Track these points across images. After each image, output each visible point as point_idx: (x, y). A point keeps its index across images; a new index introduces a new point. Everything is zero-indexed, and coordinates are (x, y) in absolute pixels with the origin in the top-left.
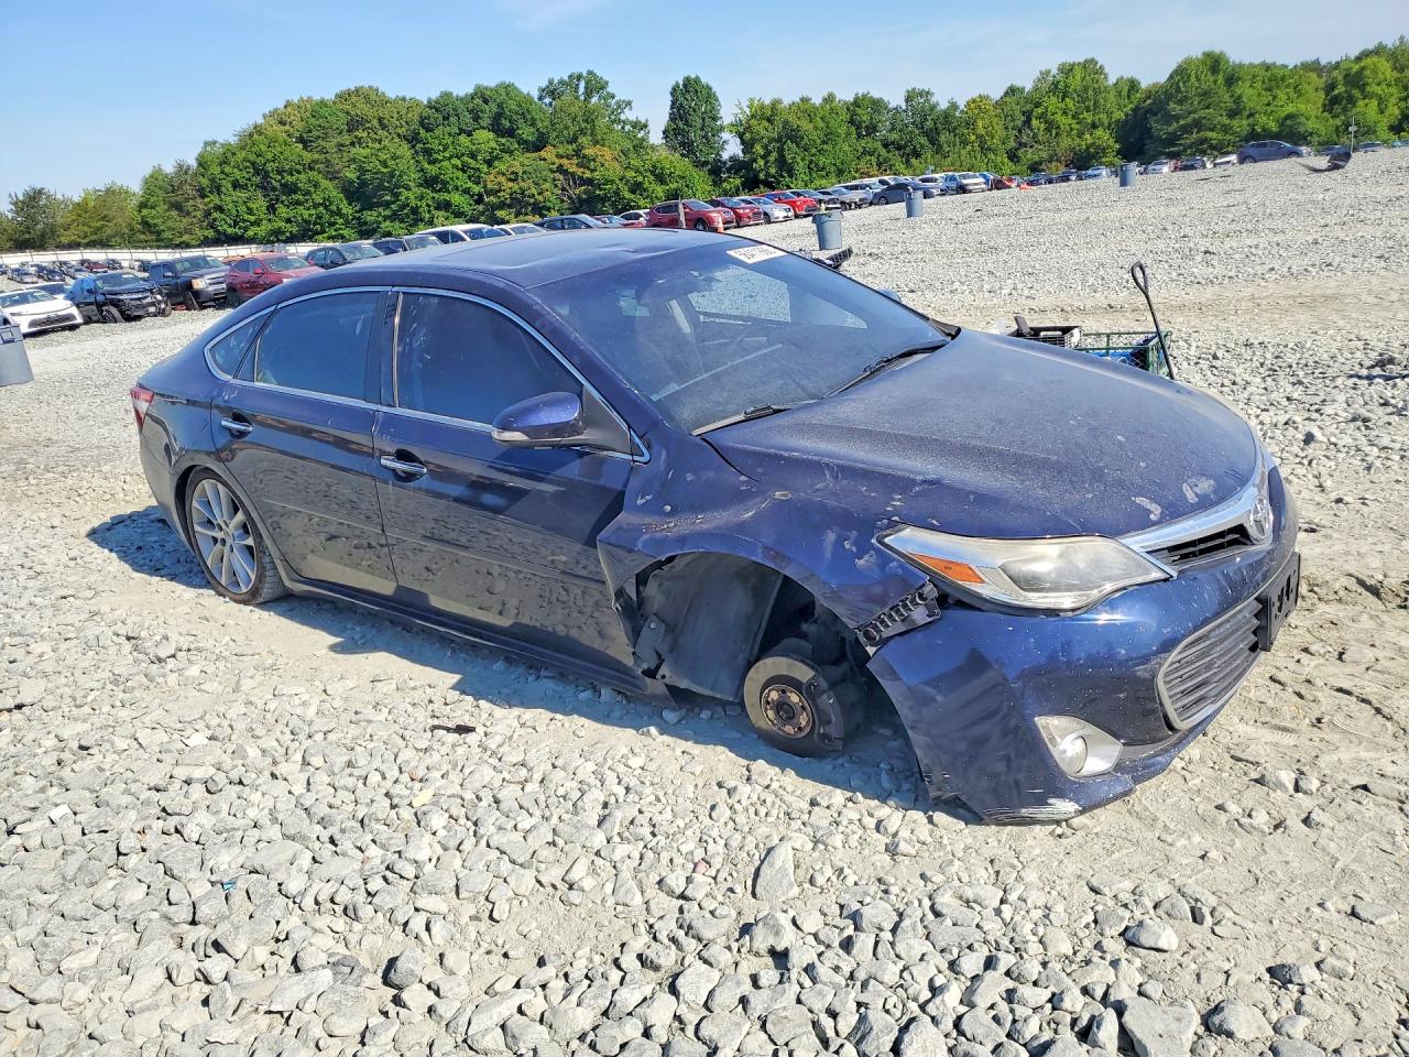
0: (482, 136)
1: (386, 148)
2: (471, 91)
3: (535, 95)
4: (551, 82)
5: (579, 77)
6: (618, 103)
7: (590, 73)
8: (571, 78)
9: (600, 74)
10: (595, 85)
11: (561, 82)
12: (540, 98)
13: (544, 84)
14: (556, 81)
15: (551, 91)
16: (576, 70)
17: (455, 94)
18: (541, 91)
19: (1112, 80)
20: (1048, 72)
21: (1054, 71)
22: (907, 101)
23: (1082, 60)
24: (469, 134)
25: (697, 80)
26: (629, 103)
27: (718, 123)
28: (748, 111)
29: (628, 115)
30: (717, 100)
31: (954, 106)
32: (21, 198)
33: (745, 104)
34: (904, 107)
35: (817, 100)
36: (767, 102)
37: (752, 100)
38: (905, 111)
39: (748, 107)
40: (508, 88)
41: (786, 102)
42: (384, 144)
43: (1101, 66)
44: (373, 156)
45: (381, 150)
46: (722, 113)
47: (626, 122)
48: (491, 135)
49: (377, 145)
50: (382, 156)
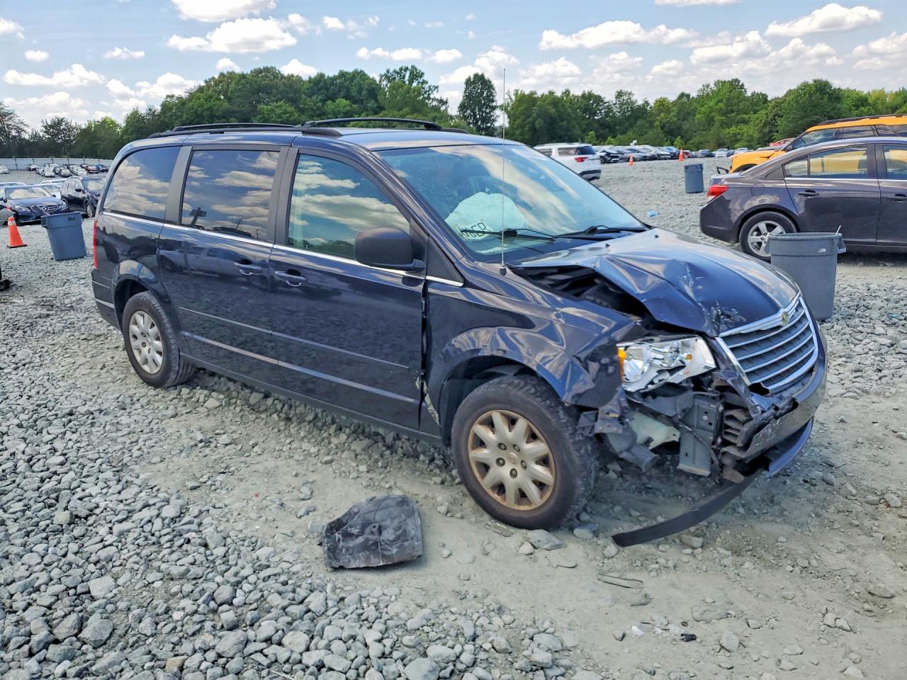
0: (342, 102)
1: (280, 106)
2: (337, 73)
4: (388, 71)
5: (406, 69)
6: (429, 87)
7: (413, 67)
8: (401, 69)
9: (419, 68)
10: (416, 74)
11: (395, 71)
12: (381, 81)
13: (384, 72)
14: (391, 71)
15: (387, 77)
16: (405, 65)
17: (326, 75)
18: (381, 76)
19: (749, 94)
20: (708, 86)
21: (712, 86)
22: (616, 98)
23: (730, 80)
24: (333, 100)
25: (482, 76)
26: (437, 88)
27: (494, 104)
28: (513, 98)
29: (435, 95)
30: (494, 90)
32: (49, 123)
33: (512, 93)
34: (614, 102)
35: (558, 94)
36: (527, 92)
37: (517, 91)
38: (614, 104)
39: (514, 95)
40: (360, 75)
41: (539, 94)
42: (279, 103)
43: (743, 85)
44: (272, 111)
45: (277, 107)
46: (496, 98)
47: (434, 99)
48: (348, 102)
49: (275, 104)
50: (278, 111)
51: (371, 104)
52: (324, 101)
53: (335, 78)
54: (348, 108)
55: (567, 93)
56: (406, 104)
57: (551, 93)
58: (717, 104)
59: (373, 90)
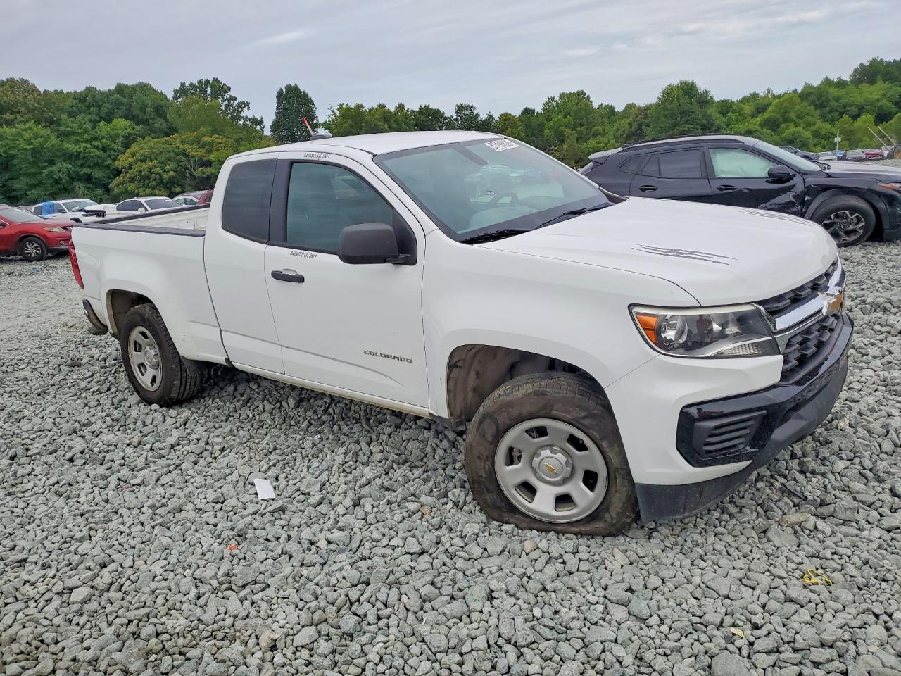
0: (121, 124)
1: (30, 128)
2: (113, 88)
3: (170, 96)
4: (183, 85)
5: (207, 81)
6: (238, 104)
7: (215, 80)
8: (200, 82)
9: (223, 80)
10: (219, 89)
11: (191, 85)
12: (175, 97)
13: (178, 87)
14: (187, 85)
15: (182, 91)
16: (204, 78)
17: (98, 89)
18: (176, 91)
19: (596, 106)
20: (552, 99)
21: (557, 98)
22: (457, 112)
23: (576, 92)
24: (109, 121)
25: (296, 88)
26: (247, 104)
27: (315, 121)
28: (338, 113)
29: (246, 113)
30: (313, 104)
31: (491, 117)
33: (335, 108)
34: (455, 117)
35: (392, 108)
36: (352, 106)
37: (341, 105)
38: (456, 120)
39: (338, 110)
40: (144, 88)
41: (367, 107)
42: (28, 125)
43: (588, 96)
44: (19, 135)
45: (25, 130)
46: (317, 114)
47: (246, 119)
48: (128, 123)
49: (22, 126)
50: (27, 135)
51: (159, 123)
52: (95, 123)
53: (110, 93)
54: (129, 130)
55: (401, 107)
56: (203, 124)
57: (382, 107)
58: (565, 117)
59: (160, 106)
